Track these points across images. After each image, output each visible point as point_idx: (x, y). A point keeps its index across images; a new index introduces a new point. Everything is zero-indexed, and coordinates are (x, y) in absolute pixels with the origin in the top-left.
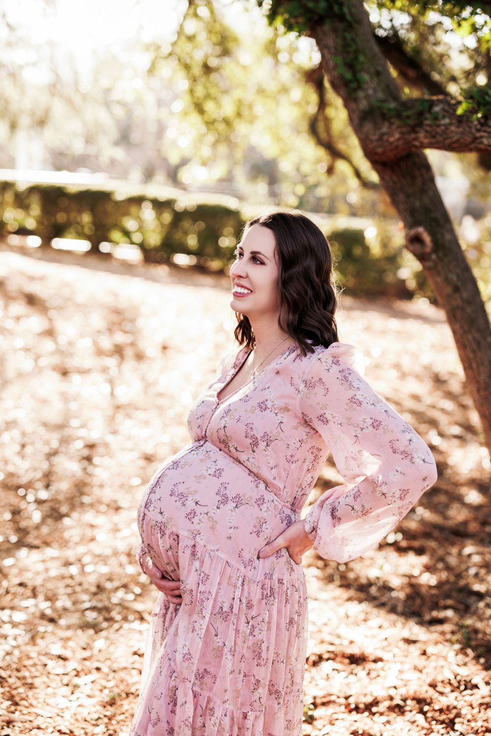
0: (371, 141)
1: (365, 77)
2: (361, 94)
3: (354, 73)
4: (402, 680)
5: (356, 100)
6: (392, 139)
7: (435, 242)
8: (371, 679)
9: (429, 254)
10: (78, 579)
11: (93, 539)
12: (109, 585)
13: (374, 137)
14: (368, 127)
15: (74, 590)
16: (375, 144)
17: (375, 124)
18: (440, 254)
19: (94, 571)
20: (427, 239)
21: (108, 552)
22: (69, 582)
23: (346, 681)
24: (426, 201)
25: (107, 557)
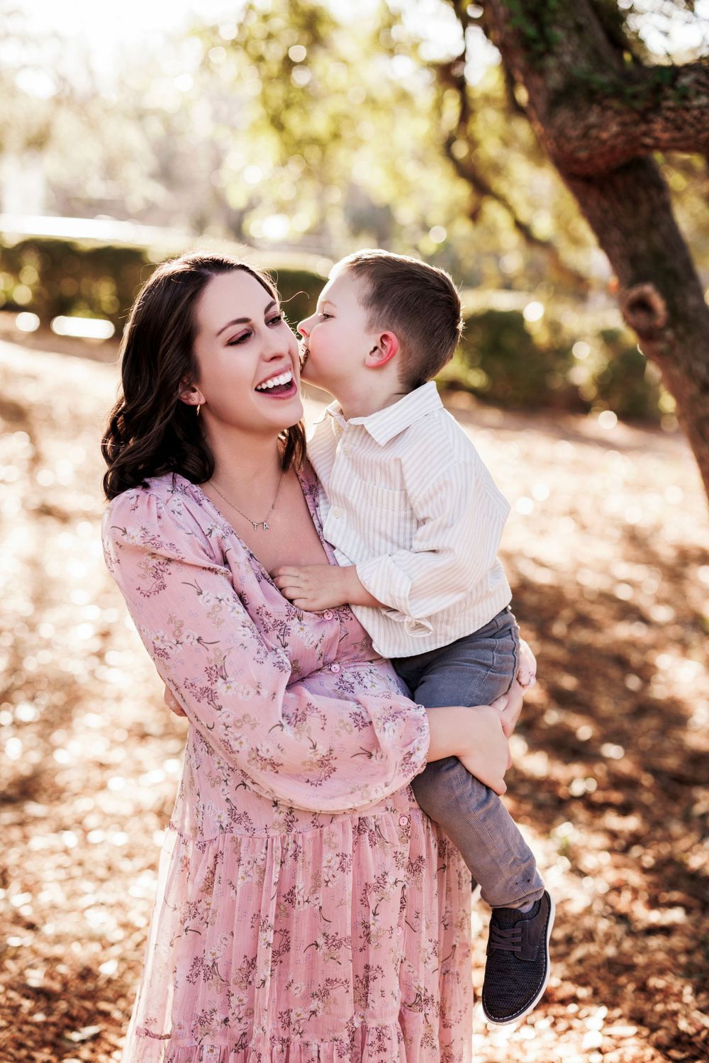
0: (569, 140)
1: (559, 34)
2: (551, 62)
3: (541, 27)
4: (610, 1036)
5: (542, 73)
6: (605, 135)
7: (672, 309)
8: (560, 1034)
9: (662, 329)
10: (78, 854)
11: (103, 787)
12: (126, 866)
13: (574, 133)
14: (563, 115)
15: (69, 874)
16: (576, 144)
17: (576, 109)
18: (681, 329)
19: (102, 843)
20: (659, 304)
21: (126, 809)
22: (63, 859)
23: (517, 1037)
24: (657, 240)
25: (126, 818)
